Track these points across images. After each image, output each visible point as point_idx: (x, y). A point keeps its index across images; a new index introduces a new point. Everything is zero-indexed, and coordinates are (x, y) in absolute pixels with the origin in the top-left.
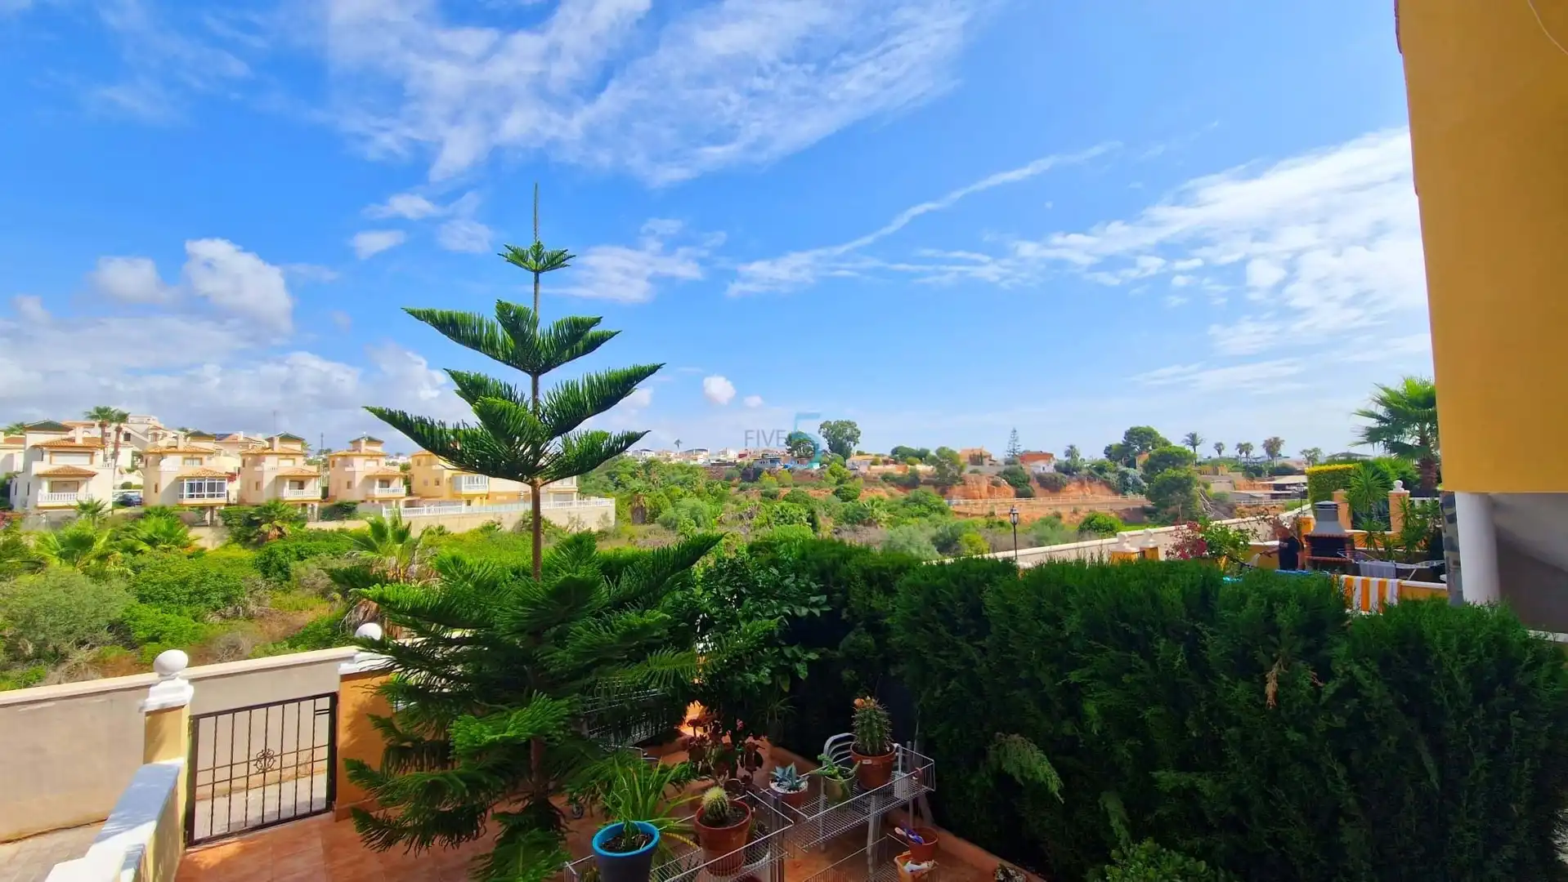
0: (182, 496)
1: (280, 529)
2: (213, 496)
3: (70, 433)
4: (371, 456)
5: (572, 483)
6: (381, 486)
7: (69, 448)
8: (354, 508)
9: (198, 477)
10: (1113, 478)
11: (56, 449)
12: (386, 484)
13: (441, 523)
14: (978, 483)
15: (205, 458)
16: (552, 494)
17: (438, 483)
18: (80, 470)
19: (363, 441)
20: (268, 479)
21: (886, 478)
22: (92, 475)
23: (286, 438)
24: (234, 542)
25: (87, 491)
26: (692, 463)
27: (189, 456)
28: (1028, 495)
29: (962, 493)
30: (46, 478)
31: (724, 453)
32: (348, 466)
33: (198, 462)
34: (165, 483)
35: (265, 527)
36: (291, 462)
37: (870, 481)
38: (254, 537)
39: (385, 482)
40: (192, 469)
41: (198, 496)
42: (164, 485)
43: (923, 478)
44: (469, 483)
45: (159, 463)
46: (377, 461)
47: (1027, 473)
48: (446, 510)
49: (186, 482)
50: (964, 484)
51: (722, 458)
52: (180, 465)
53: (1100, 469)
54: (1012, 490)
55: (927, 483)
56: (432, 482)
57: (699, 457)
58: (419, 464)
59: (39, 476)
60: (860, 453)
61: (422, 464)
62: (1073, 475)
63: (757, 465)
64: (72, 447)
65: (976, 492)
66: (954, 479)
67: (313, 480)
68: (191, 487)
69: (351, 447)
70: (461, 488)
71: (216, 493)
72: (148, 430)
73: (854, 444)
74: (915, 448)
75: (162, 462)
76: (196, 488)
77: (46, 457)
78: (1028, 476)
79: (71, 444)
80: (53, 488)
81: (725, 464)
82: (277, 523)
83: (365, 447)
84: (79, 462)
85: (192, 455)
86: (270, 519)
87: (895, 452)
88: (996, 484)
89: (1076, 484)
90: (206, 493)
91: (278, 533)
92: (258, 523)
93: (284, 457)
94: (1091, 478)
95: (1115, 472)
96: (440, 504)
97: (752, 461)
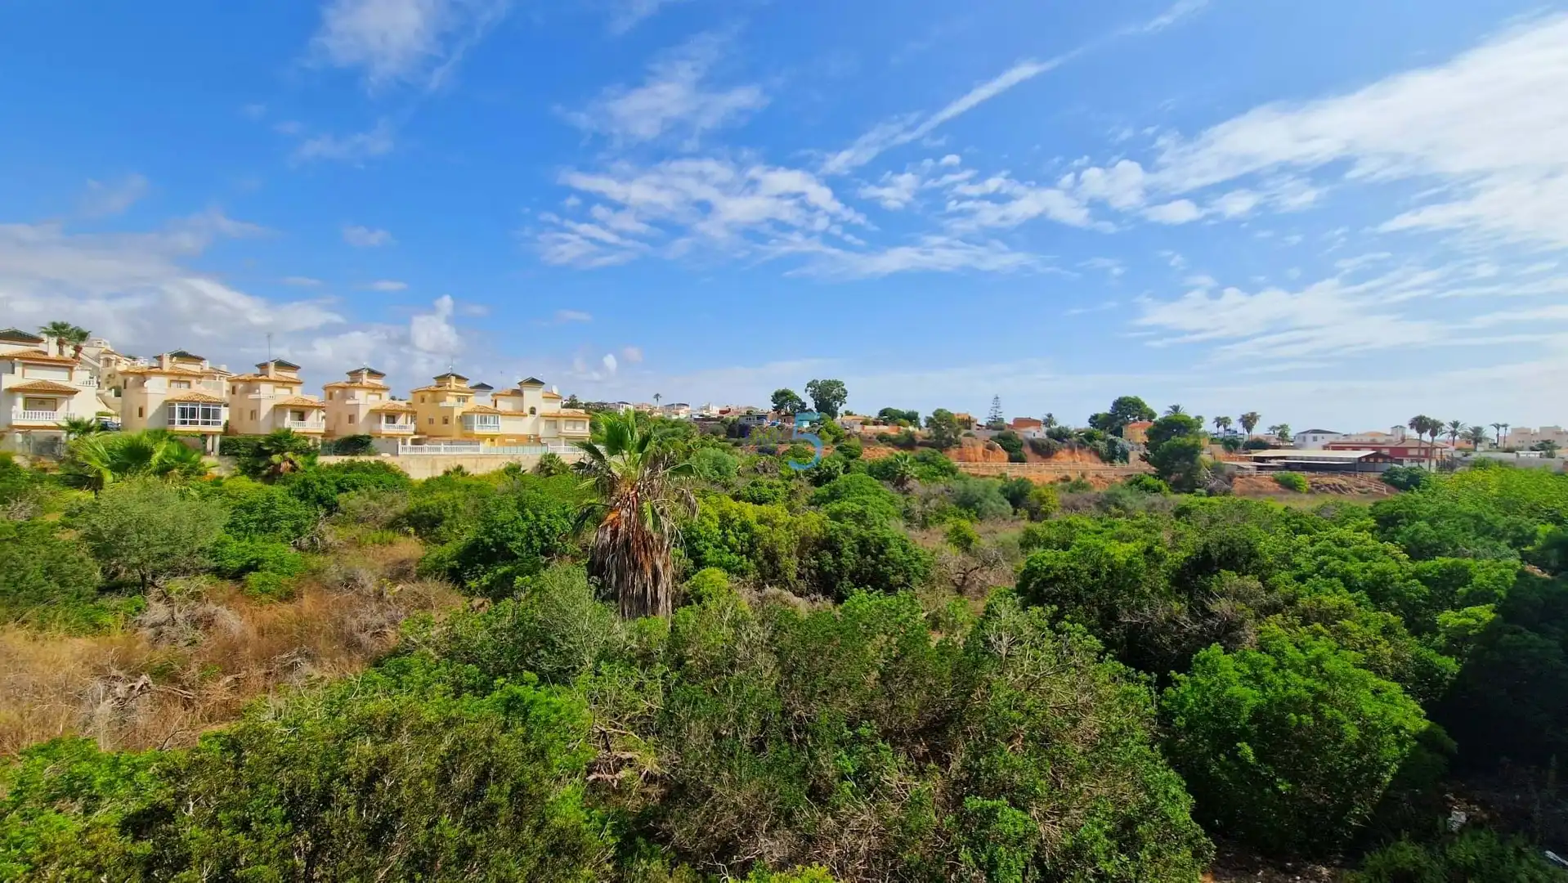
0: (174, 422)
1: (291, 462)
2: (208, 423)
3: (40, 344)
4: (374, 389)
5: (585, 428)
6: (387, 422)
7: (42, 362)
8: (368, 442)
9: (192, 402)
10: (1102, 446)
11: (30, 362)
12: (391, 420)
13: (459, 462)
14: (973, 445)
15: (194, 381)
16: (563, 439)
17: (446, 421)
18: (59, 386)
19: (365, 372)
20: (265, 409)
21: (883, 438)
22: (75, 392)
23: (281, 365)
24: (242, 474)
25: (68, 410)
26: (675, 417)
27: (176, 378)
28: (1021, 460)
29: (959, 456)
30: (20, 394)
31: (707, 408)
32: (349, 399)
33: (185, 385)
34: (152, 407)
35: (276, 458)
36: (287, 391)
37: (867, 441)
38: (264, 468)
39: (392, 418)
40: (181, 392)
41: (191, 423)
42: (151, 409)
43: (919, 439)
44: (481, 422)
45: (142, 384)
46: (380, 395)
47: (1020, 438)
48: (460, 450)
49: (177, 406)
50: (960, 447)
51: (704, 413)
52: (167, 387)
53: (1090, 437)
54: (1006, 455)
55: (922, 444)
56: (438, 420)
57: (680, 411)
58: (423, 400)
59: (12, 391)
60: (848, 413)
61: (426, 400)
62: (1064, 442)
63: (743, 421)
64: (44, 360)
65: (972, 455)
66: (950, 442)
67: (315, 411)
68: (183, 412)
69: (348, 378)
70: (472, 428)
71: (211, 420)
72: (98, 355)
73: (841, 405)
74: (901, 410)
75: (146, 384)
76: (188, 414)
77: (18, 369)
78: (1021, 441)
79: (44, 357)
80: (30, 403)
81: (709, 419)
82: (289, 455)
83: (366, 379)
84: (57, 377)
85: (179, 378)
86: (280, 450)
87: (883, 413)
88: (990, 448)
89: (1067, 451)
90: (200, 420)
91: (289, 465)
92: (269, 454)
93: (281, 385)
94: (1081, 445)
95: (1103, 440)
96: (451, 443)
97: (736, 417)
